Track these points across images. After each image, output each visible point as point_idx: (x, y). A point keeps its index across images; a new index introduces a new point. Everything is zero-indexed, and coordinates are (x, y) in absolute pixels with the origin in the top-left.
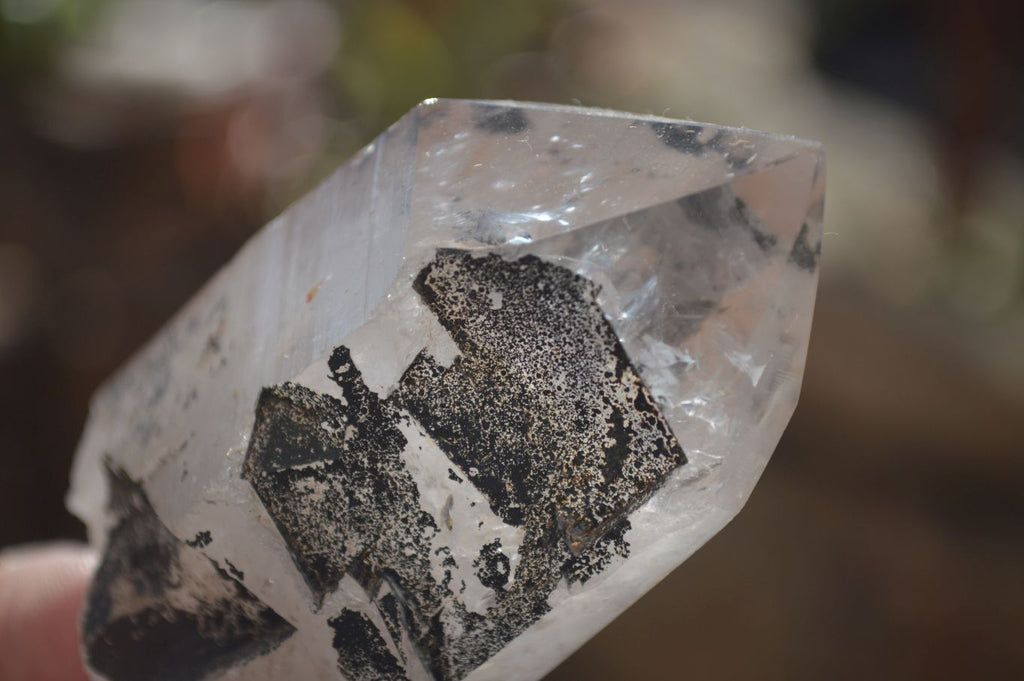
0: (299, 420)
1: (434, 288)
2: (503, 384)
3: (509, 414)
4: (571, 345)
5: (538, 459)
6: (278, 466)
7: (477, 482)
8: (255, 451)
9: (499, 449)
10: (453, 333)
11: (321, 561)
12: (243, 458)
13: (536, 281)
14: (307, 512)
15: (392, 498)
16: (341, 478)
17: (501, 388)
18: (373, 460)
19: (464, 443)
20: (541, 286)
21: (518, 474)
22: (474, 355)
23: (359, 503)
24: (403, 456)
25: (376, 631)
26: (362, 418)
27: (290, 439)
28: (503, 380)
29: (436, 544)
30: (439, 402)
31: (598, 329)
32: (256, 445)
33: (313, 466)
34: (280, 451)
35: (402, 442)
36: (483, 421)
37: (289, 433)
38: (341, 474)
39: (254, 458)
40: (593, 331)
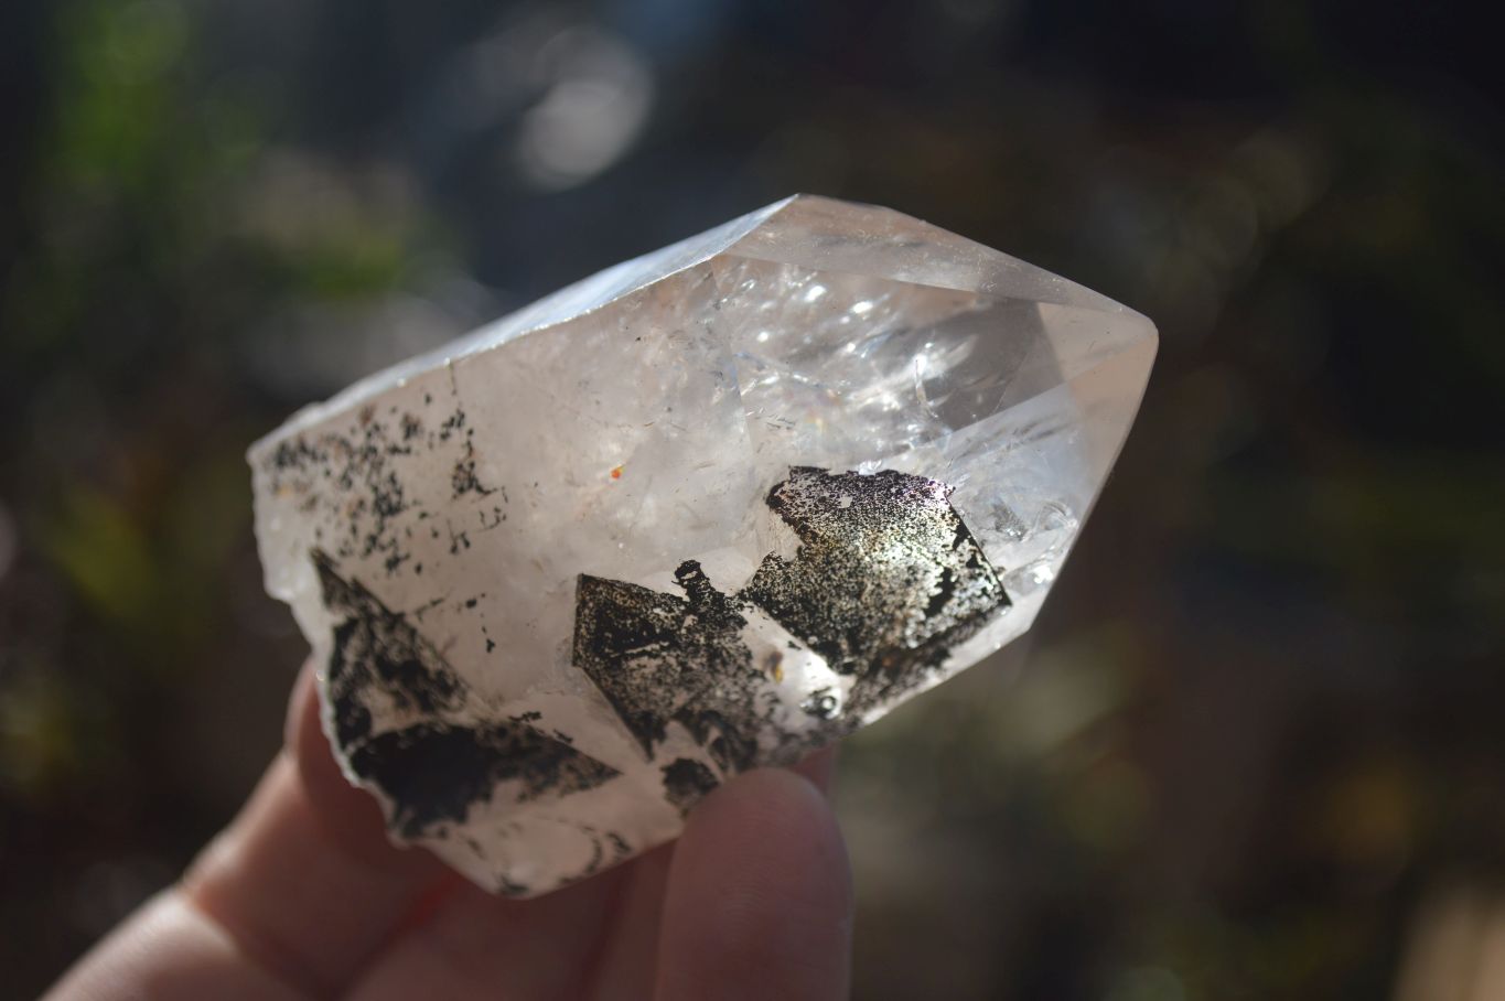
0: (625, 602)
1: (783, 497)
2: (840, 561)
3: (845, 585)
4: (913, 528)
5: (870, 617)
6: (611, 651)
7: (814, 648)
8: (582, 637)
9: (836, 617)
10: (795, 527)
11: (647, 716)
12: (571, 646)
13: (891, 486)
14: (638, 681)
15: (724, 663)
16: (675, 654)
17: (838, 565)
18: (709, 637)
19: (804, 618)
20: (893, 490)
21: (852, 636)
22: (815, 542)
23: (691, 669)
24: (739, 633)
25: (705, 768)
26: (703, 609)
27: (619, 623)
28: (840, 557)
29: (762, 690)
30: (781, 588)
31: (943, 516)
32: (583, 631)
33: (648, 648)
34: (610, 636)
35: (742, 623)
36: (822, 596)
37: (617, 617)
38: (675, 651)
39: (582, 644)
40: (938, 517)
